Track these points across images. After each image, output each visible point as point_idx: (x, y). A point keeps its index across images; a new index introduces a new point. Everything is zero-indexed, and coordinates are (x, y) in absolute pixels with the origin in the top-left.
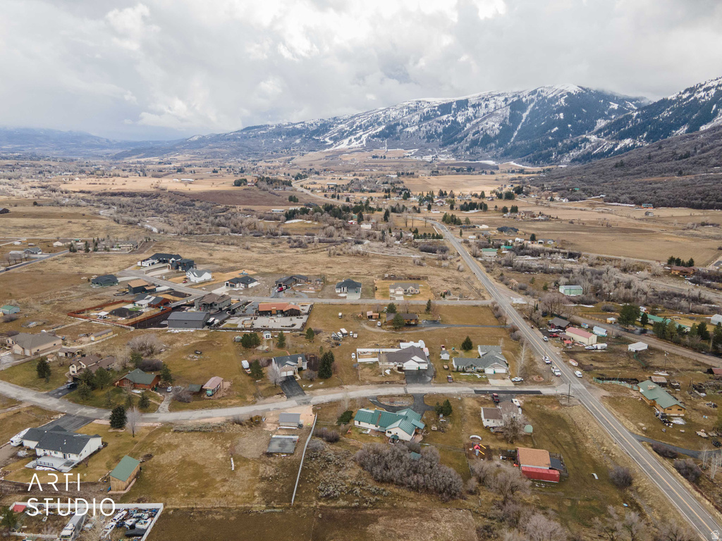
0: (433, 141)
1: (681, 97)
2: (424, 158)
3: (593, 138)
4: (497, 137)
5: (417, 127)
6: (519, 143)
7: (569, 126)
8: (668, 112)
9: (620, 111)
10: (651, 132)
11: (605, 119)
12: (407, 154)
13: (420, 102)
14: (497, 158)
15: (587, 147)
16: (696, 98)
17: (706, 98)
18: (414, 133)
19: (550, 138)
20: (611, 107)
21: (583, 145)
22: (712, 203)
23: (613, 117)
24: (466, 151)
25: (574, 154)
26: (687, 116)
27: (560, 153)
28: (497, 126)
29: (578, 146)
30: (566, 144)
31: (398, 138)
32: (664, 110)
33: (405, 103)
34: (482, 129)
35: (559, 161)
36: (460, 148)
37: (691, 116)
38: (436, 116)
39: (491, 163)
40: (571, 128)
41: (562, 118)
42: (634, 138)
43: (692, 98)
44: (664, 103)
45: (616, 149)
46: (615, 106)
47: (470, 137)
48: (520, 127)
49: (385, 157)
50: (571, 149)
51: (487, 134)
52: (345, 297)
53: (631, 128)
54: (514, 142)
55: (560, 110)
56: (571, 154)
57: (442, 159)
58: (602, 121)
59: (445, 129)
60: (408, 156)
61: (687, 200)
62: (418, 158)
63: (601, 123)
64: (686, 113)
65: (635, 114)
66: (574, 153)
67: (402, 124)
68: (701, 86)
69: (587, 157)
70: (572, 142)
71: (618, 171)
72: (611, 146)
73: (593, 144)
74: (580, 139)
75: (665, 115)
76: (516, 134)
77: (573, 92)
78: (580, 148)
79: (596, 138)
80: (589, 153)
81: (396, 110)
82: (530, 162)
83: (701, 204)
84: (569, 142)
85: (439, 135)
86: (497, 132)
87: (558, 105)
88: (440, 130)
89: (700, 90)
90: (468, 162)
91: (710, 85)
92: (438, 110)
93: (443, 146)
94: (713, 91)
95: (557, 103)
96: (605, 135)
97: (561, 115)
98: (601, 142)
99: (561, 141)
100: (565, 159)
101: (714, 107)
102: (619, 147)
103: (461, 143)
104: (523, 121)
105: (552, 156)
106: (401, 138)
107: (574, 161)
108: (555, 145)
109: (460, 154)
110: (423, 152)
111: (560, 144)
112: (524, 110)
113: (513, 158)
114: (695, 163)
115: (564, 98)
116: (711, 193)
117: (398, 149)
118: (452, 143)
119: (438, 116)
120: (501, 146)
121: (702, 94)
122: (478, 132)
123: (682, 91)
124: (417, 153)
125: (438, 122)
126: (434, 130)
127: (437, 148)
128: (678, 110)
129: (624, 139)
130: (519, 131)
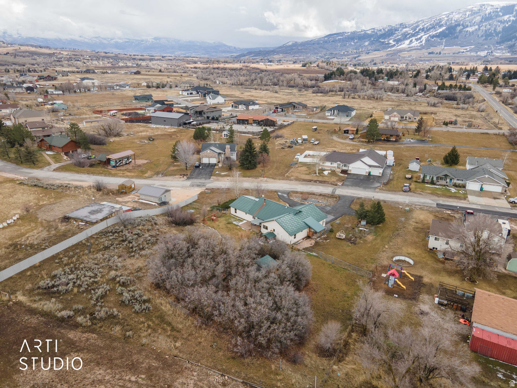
0: (491, 39)
2: (479, 53)
5: (477, 27)
12: (463, 50)
13: (484, 5)
18: (473, 32)
31: (457, 37)
33: (469, 7)
38: (498, 16)
49: (440, 53)
52: (333, 119)
57: (497, 54)
59: (504, 29)
60: (463, 52)
62: (472, 54)
67: (462, 25)
81: (459, 13)
85: (497, 34)
88: (499, 29)
92: (500, 11)
93: (499, 43)
106: (460, 37)
109: (516, 49)
110: (479, 48)
117: (454, 47)
118: (510, 40)
119: (500, 16)
124: (472, 49)
125: (499, 21)
126: (493, 29)
127: (493, 45)
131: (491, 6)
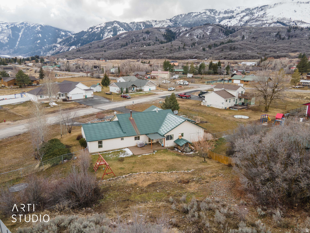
1: (89, 31)
3: (58, 45)
4: (7, 44)
6: (21, 47)
7: (45, 40)
8: (86, 36)
9: (66, 35)
10: (81, 43)
11: (61, 39)
14: (10, 54)
15: (57, 49)
16: (94, 31)
17: (98, 31)
19: (38, 45)
20: (62, 34)
21: (54, 48)
22: (125, 57)
23: (64, 38)
25: (52, 52)
26: (93, 38)
27: (44, 52)
28: (6, 38)
29: (52, 49)
30: (46, 48)
32: (84, 35)
37: (94, 38)
39: (8, 56)
40: (46, 41)
41: (41, 36)
42: (76, 46)
43: (93, 31)
44: (83, 33)
45: (70, 50)
46: (64, 33)
48: (19, 40)
50: (50, 50)
53: (73, 42)
54: (18, 46)
55: (39, 32)
56: (50, 52)
58: (60, 39)
63: (59, 40)
64: (92, 36)
65: (73, 36)
68: (95, 27)
70: (49, 47)
72: (67, 49)
73: (59, 48)
74: (52, 46)
76: (18, 43)
77: (43, 25)
78: (54, 50)
79: (60, 46)
80: (58, 52)
83: (122, 58)
84: (47, 47)
86: (7, 41)
87: (37, 30)
89: (95, 28)
91: (98, 26)
94: (99, 29)
95: (36, 29)
96: (63, 44)
97: (40, 35)
98: (62, 47)
104: (20, 37)
105: (41, 53)
108: (41, 48)
111: (43, 48)
112: (20, 31)
114: (108, 48)
115: (39, 27)
116: (123, 54)
120: (11, 49)
121: (96, 30)
123: (89, 28)
128: (89, 35)
129: (72, 46)
130: (19, 42)
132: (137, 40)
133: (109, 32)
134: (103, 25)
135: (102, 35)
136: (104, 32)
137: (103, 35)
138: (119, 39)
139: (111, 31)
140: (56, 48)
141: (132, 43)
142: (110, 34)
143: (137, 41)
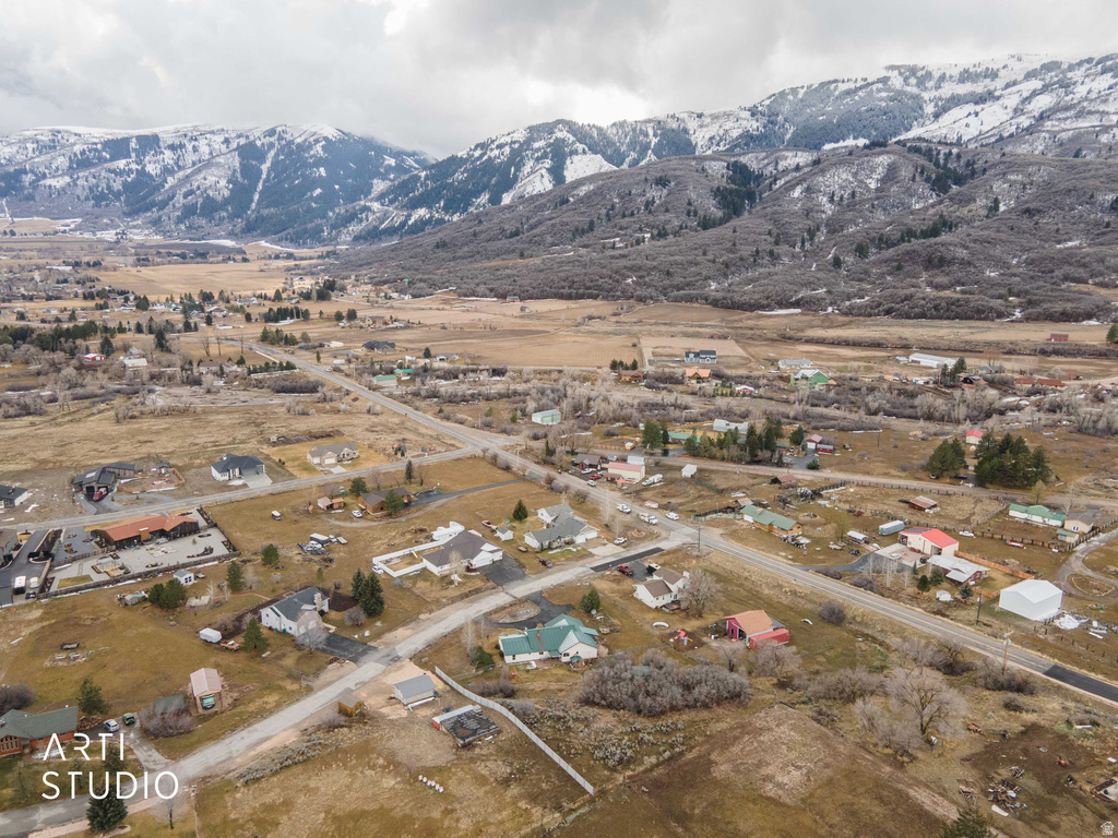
0: (107, 205)
1: (473, 155)
2: (99, 234)
3: (376, 206)
4: (226, 201)
5: (67, 179)
6: (266, 211)
7: (337, 187)
8: (462, 173)
9: (400, 169)
10: (448, 199)
11: (383, 180)
12: (62, 228)
13: (59, 132)
14: (236, 235)
15: (370, 219)
16: (490, 157)
17: (502, 157)
18: (63, 189)
19: (314, 205)
20: (386, 162)
21: (364, 215)
22: (581, 291)
23: (392, 176)
24: (177, 223)
26: (485, 180)
27: (333, 227)
28: (223, 183)
29: (358, 218)
30: (339, 214)
31: (30, 198)
32: (456, 171)
33: (28, 133)
34: (198, 188)
35: (335, 239)
36: (164, 218)
37: (489, 181)
38: (102, 160)
39: (229, 243)
40: (340, 190)
41: (324, 175)
42: (430, 207)
43: (486, 157)
44: (453, 162)
45: (410, 223)
46: (392, 162)
47: (179, 200)
48: (260, 187)
49: (13, 233)
50: (350, 222)
51: (208, 195)
52: (245, 485)
53: (422, 194)
54: (257, 210)
55: (319, 162)
56: (350, 229)
57: (135, 237)
58: (380, 181)
59: (125, 184)
60: (64, 232)
61: (553, 290)
62: (87, 235)
63: (379, 186)
64: (483, 176)
65: (423, 174)
66: (355, 228)
67: (32, 172)
68: (493, 142)
69: (374, 234)
70: (347, 211)
71: (441, 254)
72: (403, 218)
73: (378, 215)
74: (357, 207)
75: (460, 177)
76: (256, 197)
77: (330, 137)
78: (361, 221)
79: (379, 207)
80: (376, 228)
81: (9, 144)
82: (292, 241)
83: (571, 294)
84: (343, 211)
85: (117, 195)
86: (226, 193)
87: (314, 156)
88: (117, 185)
89: (493, 146)
90: (187, 241)
91: (502, 141)
92: (104, 150)
93: (132, 213)
94: (507, 150)
95: (312, 153)
96: (391, 202)
97: (322, 169)
98: (387, 211)
99: (332, 210)
100: (343, 237)
101: (513, 169)
102: (413, 220)
103: (166, 211)
104: (264, 176)
105: (323, 231)
106: (37, 198)
107: (357, 239)
108: (324, 216)
109: (168, 228)
110: (92, 223)
111: (331, 214)
112: (262, 159)
113: (264, 235)
115: (321, 144)
116: (576, 279)
117: (36, 218)
118: (147, 209)
119: (106, 161)
120: (238, 217)
121: (496, 152)
122: (191, 192)
123: (473, 147)
124: (80, 225)
125: (110, 171)
126: (105, 186)
127: (119, 217)
128: (473, 172)
129: (416, 208)
130: (261, 193)
131: (76, 135)
132: (627, 209)
133: (538, 159)
134: (520, 136)
135: (516, 171)
136: (521, 160)
137: (518, 169)
138: (568, 201)
139: (545, 156)
140: (367, 216)
141: (609, 220)
142: (540, 165)
143: (624, 216)
